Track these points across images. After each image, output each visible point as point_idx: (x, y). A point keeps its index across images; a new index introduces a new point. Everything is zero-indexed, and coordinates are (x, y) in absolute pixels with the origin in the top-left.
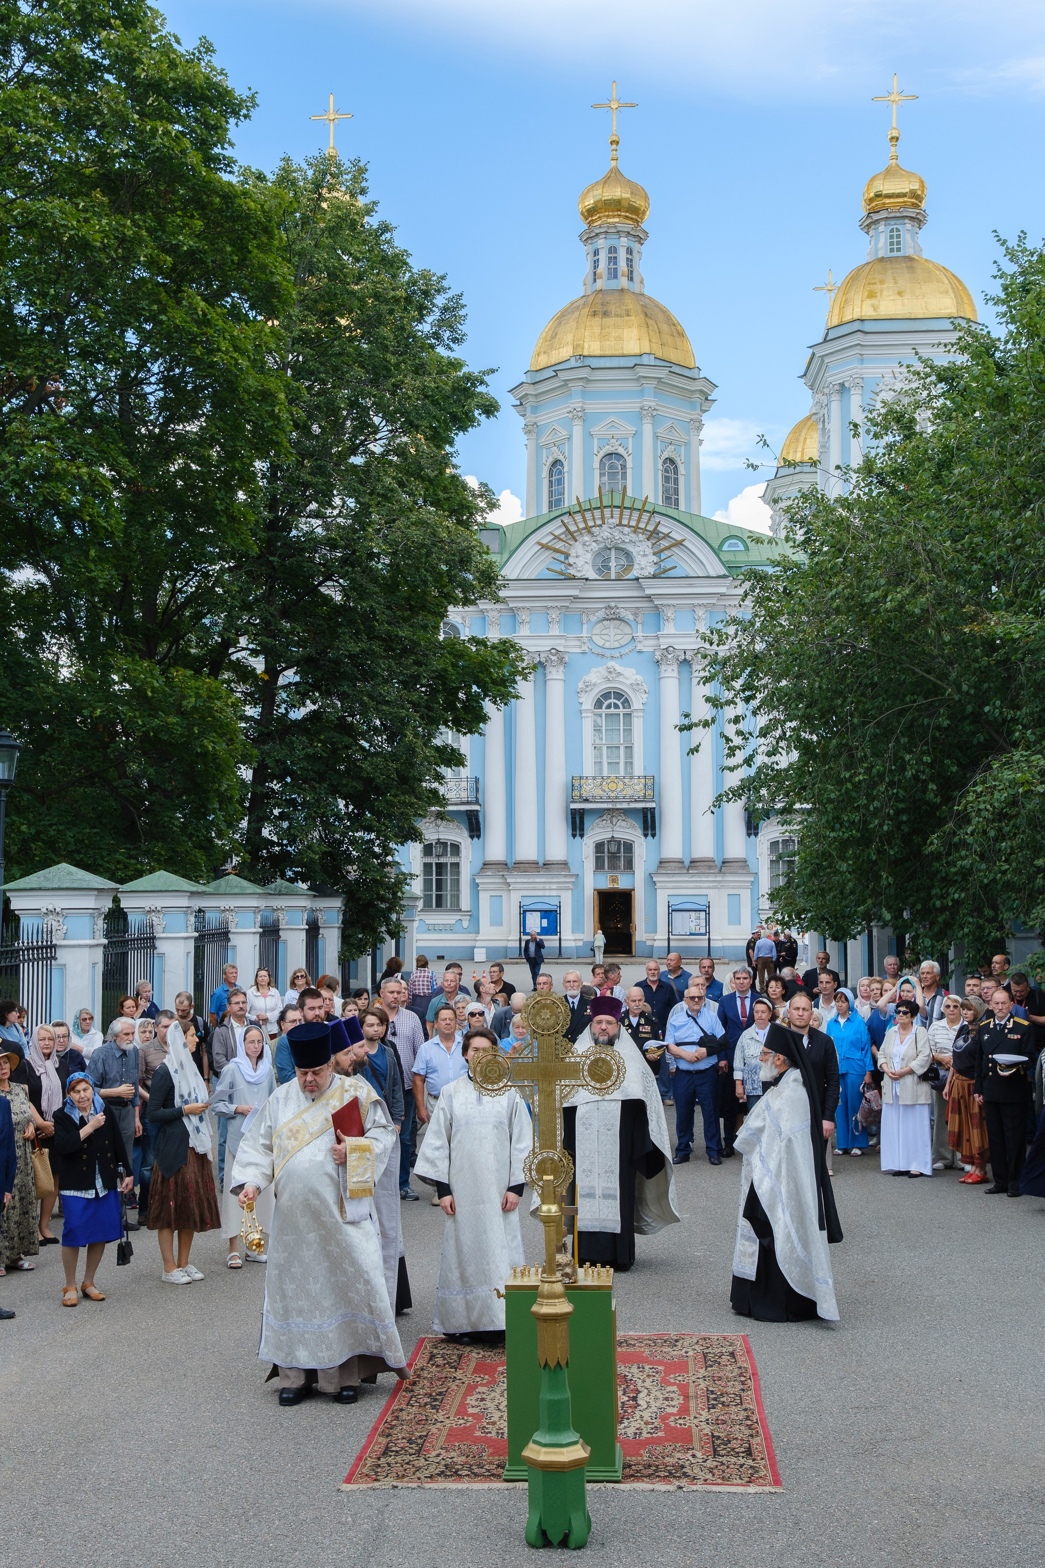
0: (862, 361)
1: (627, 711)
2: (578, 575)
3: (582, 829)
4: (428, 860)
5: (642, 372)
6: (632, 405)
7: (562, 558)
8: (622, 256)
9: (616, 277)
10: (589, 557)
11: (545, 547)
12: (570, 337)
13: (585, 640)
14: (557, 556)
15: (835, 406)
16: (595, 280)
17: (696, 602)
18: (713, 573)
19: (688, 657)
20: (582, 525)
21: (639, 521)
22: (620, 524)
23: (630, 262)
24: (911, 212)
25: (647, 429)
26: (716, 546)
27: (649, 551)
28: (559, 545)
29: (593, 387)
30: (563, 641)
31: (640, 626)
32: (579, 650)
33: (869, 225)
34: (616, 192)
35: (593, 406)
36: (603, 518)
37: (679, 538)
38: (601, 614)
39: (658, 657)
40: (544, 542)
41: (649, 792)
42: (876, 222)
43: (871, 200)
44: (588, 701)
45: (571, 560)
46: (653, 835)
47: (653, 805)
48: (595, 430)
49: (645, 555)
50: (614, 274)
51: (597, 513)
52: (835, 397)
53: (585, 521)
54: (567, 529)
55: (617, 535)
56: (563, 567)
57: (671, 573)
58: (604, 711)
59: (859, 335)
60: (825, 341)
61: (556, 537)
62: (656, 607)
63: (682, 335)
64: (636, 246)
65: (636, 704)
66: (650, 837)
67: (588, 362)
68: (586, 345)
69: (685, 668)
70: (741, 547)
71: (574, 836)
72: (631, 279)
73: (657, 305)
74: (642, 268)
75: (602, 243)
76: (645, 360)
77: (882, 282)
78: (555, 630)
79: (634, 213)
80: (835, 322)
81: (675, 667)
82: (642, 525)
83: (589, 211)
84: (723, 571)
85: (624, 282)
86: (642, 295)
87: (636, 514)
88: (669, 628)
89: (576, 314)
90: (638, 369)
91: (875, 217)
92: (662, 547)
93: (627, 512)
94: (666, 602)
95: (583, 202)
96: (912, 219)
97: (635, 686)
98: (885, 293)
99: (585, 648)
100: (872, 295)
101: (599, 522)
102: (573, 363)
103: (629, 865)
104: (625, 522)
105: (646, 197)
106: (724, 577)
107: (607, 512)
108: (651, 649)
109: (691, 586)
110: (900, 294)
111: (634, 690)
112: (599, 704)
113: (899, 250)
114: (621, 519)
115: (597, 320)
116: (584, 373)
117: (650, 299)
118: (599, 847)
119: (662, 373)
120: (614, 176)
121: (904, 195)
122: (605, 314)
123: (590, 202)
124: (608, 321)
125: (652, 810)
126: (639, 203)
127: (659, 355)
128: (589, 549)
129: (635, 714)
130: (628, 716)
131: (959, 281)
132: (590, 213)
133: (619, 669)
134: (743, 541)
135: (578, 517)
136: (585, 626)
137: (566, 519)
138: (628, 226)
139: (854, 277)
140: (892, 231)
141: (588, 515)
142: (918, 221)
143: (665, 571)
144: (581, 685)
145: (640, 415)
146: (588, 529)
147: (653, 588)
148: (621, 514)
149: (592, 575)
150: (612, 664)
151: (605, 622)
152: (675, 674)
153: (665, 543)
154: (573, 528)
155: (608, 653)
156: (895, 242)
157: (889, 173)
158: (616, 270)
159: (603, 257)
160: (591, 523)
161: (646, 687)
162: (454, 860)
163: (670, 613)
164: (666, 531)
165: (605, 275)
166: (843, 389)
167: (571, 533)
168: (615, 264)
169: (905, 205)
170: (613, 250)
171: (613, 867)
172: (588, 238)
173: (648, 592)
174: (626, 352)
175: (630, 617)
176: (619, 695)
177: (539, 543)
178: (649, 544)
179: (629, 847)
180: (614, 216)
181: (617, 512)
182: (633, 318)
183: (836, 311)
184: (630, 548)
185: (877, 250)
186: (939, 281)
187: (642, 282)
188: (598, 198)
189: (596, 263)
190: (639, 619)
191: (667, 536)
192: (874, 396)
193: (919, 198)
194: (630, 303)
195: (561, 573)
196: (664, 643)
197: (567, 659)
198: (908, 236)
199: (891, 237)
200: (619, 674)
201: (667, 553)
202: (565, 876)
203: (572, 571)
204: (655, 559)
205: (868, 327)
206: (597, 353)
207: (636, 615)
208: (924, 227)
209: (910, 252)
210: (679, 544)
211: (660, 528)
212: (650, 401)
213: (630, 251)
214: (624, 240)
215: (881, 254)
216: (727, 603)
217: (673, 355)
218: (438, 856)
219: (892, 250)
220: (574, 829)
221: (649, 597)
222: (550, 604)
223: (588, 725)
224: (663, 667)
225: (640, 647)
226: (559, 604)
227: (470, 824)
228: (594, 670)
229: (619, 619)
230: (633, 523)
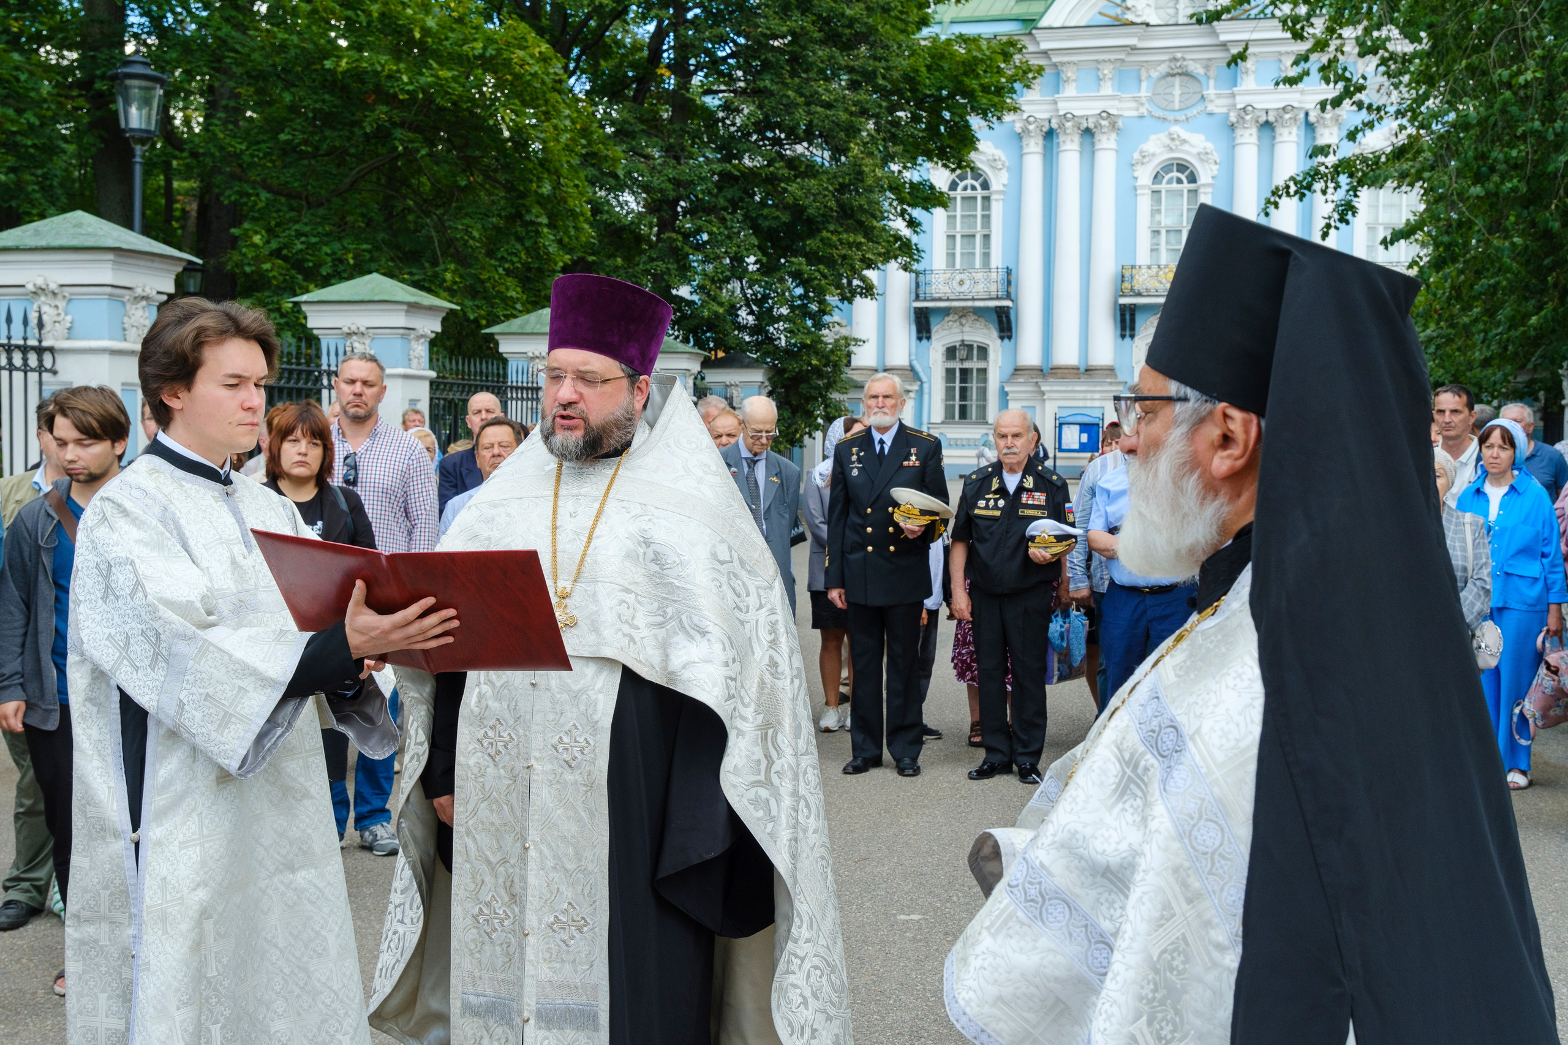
1: (1192, 186)
2: (1138, 20)
3: (1133, 329)
4: (951, 365)
7: (1118, 1)
13: (1144, 100)
17: (1283, 49)
19: (1271, 119)
30: (1116, 103)
31: (1212, 82)
32: (1136, 113)
38: (1164, 69)
39: (1233, 118)
44: (1144, 176)
45: (1130, 4)
56: (1119, 11)
58: (1163, 186)
65: (1204, 177)
69: (1267, 133)
71: (1123, 336)
78: (1107, 89)
81: (1254, 131)
88: (1248, 83)
97: (1203, 156)
99: (1143, 110)
108: (1225, 110)
109: (1276, 29)
111: (1202, 160)
112: (1157, 178)
129: (1202, 190)
130: (1193, 192)
133: (1184, 135)
136: (1144, 84)
143: (1246, 12)
144: (1136, 156)
147: (1229, 33)
149: (1155, 19)
150: (1176, 129)
151: (1170, 79)
152: (1254, 139)
155: (1170, 116)
161: (1216, 156)
162: (982, 365)
163: (1249, 63)
173: (1223, 37)
175: (1198, 69)
176: (1182, 167)
190: (1212, 73)
195: (1117, 19)
196: (1241, 102)
197: (1120, 123)
200: (1184, 141)
202: (1111, 383)
203: (1130, 17)
207: (1207, 67)
218: (962, 360)
220: (1123, 328)
221: (1225, 45)
222: (1101, 57)
223: (1144, 203)
224: (1239, 132)
225: (1211, 108)
226: (1113, 57)
227: (1000, 322)
228: (1153, 137)
229: (1186, 74)
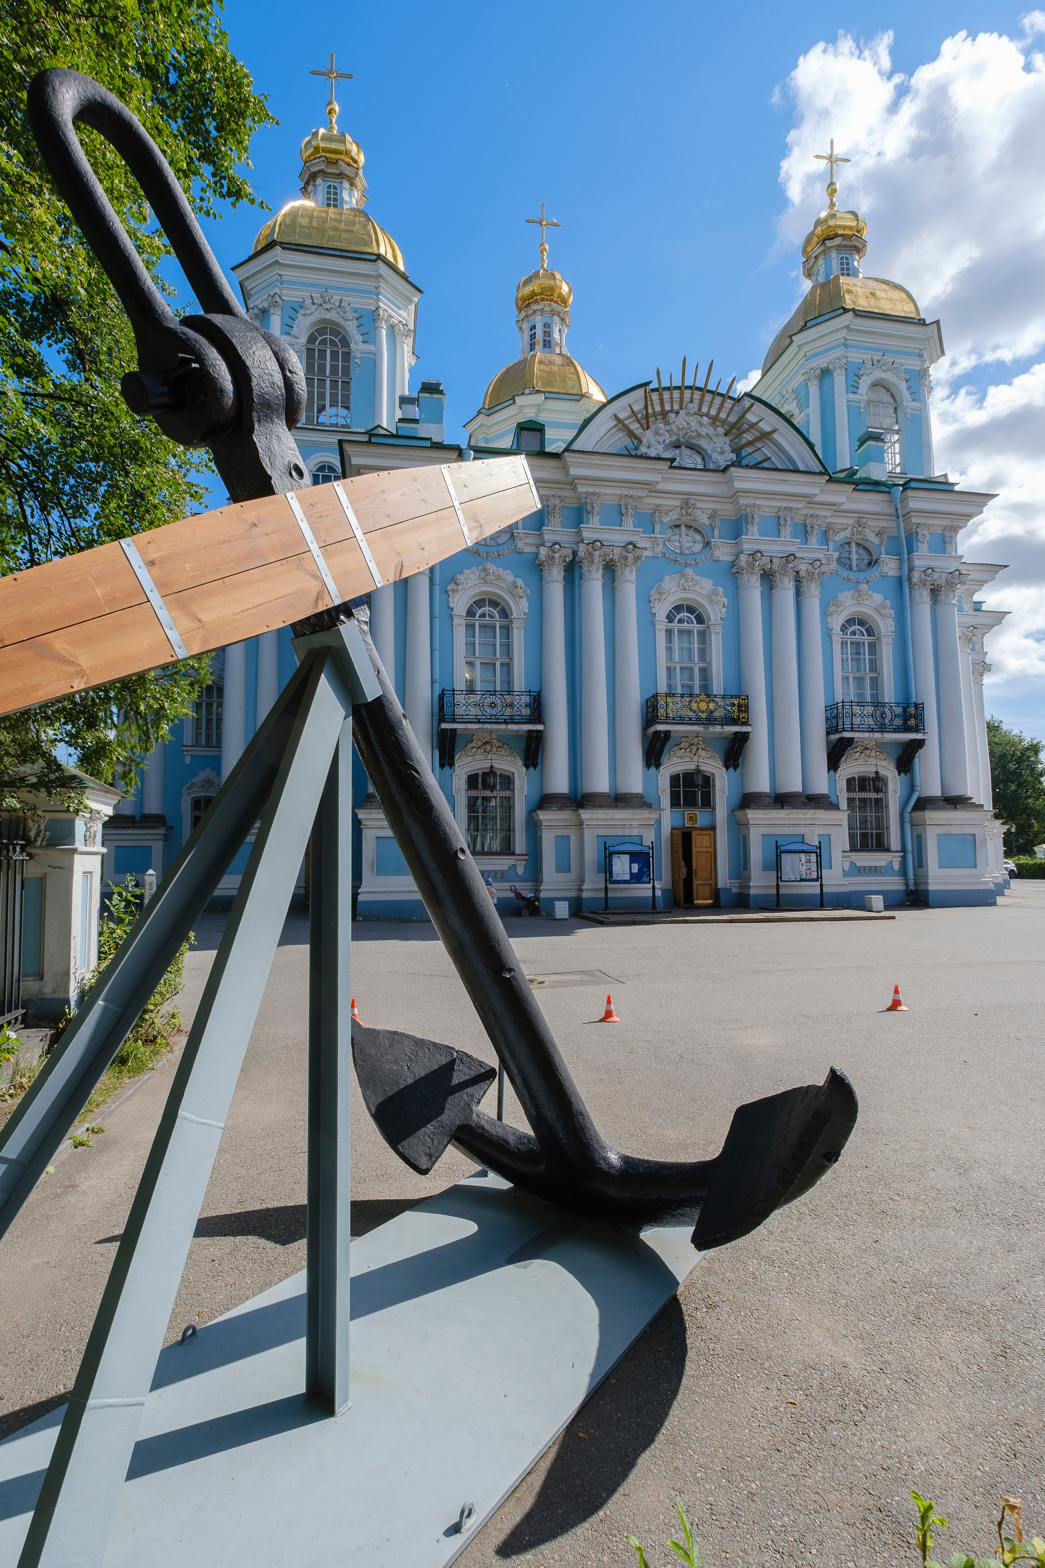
0: (846, 346)
1: (702, 626)
3: (658, 759)
4: (473, 793)
13: (660, 541)
17: (782, 505)
19: (775, 566)
20: (657, 408)
21: (720, 410)
22: (699, 412)
28: (635, 427)
30: (638, 538)
31: (715, 533)
32: (652, 553)
36: (681, 402)
37: (768, 429)
38: (674, 514)
39: (742, 564)
40: (621, 416)
41: (743, 714)
44: (660, 614)
45: (643, 450)
46: (735, 768)
47: (742, 730)
49: (723, 452)
50: (548, 344)
51: (676, 394)
53: (663, 402)
54: (645, 407)
55: (694, 426)
57: (765, 465)
58: (675, 625)
61: (634, 412)
62: (739, 507)
65: (714, 618)
66: (731, 770)
69: (768, 584)
71: (649, 766)
75: (538, 318)
78: (631, 523)
81: (758, 578)
82: (723, 415)
87: (718, 400)
88: (752, 533)
92: (744, 441)
93: (710, 395)
94: (751, 502)
99: (658, 551)
103: (708, 802)
104: (704, 410)
107: (687, 394)
108: (731, 557)
109: (784, 482)
111: (710, 602)
112: (671, 616)
114: (701, 405)
118: (675, 780)
125: (740, 736)
128: (661, 439)
129: (711, 630)
130: (703, 631)
133: (695, 578)
135: (655, 396)
136: (658, 526)
141: (666, 395)
144: (653, 593)
146: (663, 415)
148: (703, 397)
150: (687, 571)
152: (757, 586)
153: (748, 437)
154: (649, 409)
155: (683, 558)
158: (551, 340)
159: (540, 329)
160: (667, 407)
161: (724, 601)
162: (507, 794)
163: (756, 514)
164: (753, 420)
165: (541, 345)
166: (825, 373)
167: (647, 415)
168: (549, 336)
169: (851, 237)
170: (547, 325)
171: (690, 802)
172: (527, 314)
173: (737, 485)
175: (705, 519)
176: (693, 608)
177: (616, 416)
178: (727, 439)
179: (708, 781)
180: (548, 300)
184: (704, 444)
189: (532, 337)
190: (718, 522)
191: (753, 426)
193: (860, 232)
196: (748, 549)
197: (640, 558)
199: (842, 263)
200: (695, 584)
201: (749, 450)
204: (734, 457)
207: (714, 517)
210: (766, 436)
214: (556, 319)
216: (810, 512)
218: (485, 788)
220: (649, 757)
221: (733, 496)
222: (625, 492)
223: (662, 639)
224: (744, 578)
225: (717, 555)
226: (635, 493)
227: (528, 747)
228: (668, 577)
229: (692, 523)
230: (713, 412)
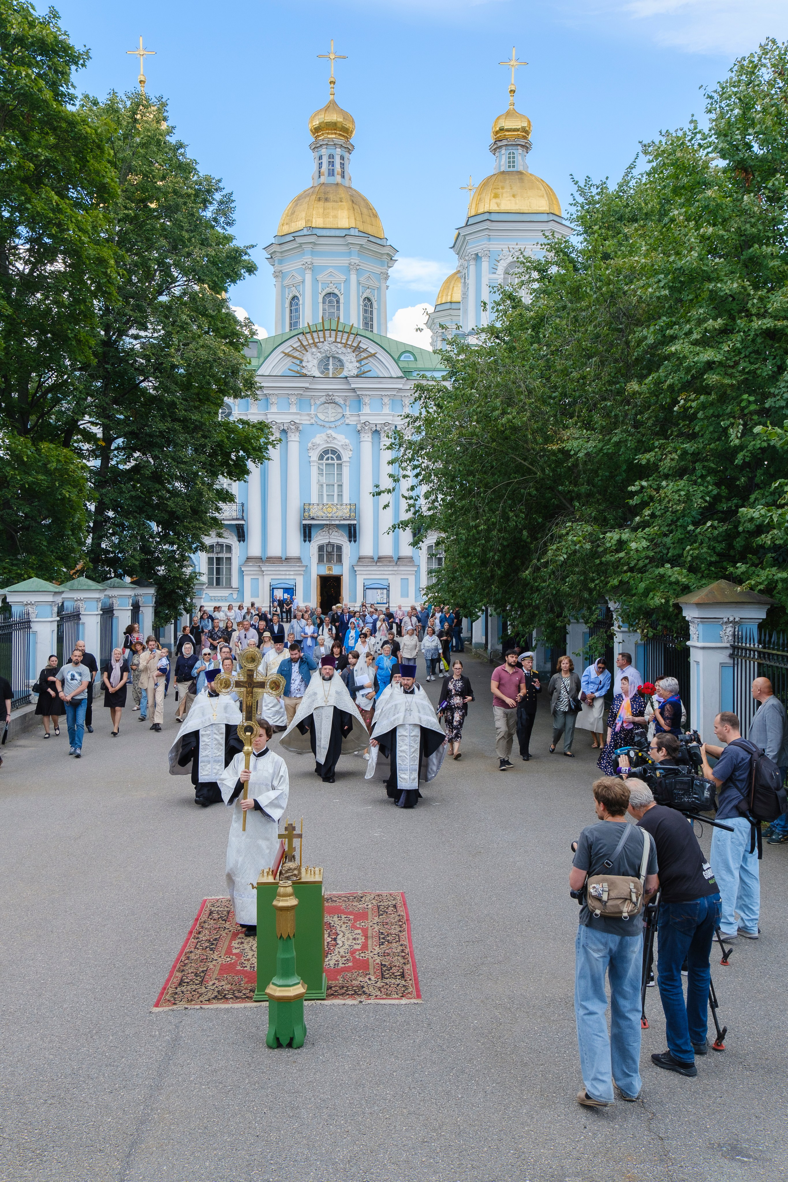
0: (489, 240)
1: (339, 462)
2: (309, 374)
3: (310, 537)
4: (211, 555)
5: (350, 240)
6: (344, 262)
7: (298, 362)
8: (337, 161)
9: (333, 175)
10: (315, 362)
11: (287, 355)
12: (303, 215)
13: (313, 416)
14: (295, 361)
15: (472, 268)
16: (320, 177)
17: (383, 393)
18: (394, 375)
19: (378, 429)
20: (311, 341)
21: (347, 340)
22: (336, 342)
23: (342, 165)
24: (522, 142)
25: (353, 278)
26: (396, 357)
27: (354, 359)
28: (296, 354)
29: (318, 248)
30: (298, 417)
31: (348, 408)
32: (309, 423)
33: (495, 149)
34: (333, 117)
35: (318, 261)
36: (324, 337)
37: (373, 352)
38: (323, 399)
39: (359, 428)
40: (287, 351)
41: (353, 514)
42: (500, 147)
43: (497, 132)
44: (314, 456)
45: (304, 364)
46: (355, 541)
47: (355, 522)
48: (320, 277)
49: (351, 362)
50: (331, 173)
51: (321, 334)
52: (472, 263)
53: (313, 339)
54: (302, 344)
55: (333, 348)
56: (299, 368)
57: (368, 374)
58: (324, 461)
59: (488, 223)
60: (467, 225)
61: (294, 349)
62: (358, 396)
63: (375, 216)
64: (346, 155)
65: (345, 458)
66: (353, 542)
67: (315, 231)
68: (314, 220)
69: (376, 435)
70: (412, 359)
71: (305, 541)
72: (343, 177)
73: (360, 196)
74: (350, 169)
75: (324, 151)
76: (352, 232)
77: (503, 188)
78: (294, 409)
79: (345, 132)
80: (473, 213)
81: (370, 435)
82: (349, 343)
83: (315, 129)
84: (400, 374)
85: (338, 179)
86: (350, 188)
87: (346, 335)
88: (366, 410)
89: (307, 199)
90: (347, 238)
91: (499, 144)
92: (362, 357)
93: (340, 334)
94: (364, 393)
95: (311, 122)
96: (522, 146)
97: (344, 446)
98: (505, 195)
99: (313, 421)
100: (496, 196)
101: (322, 340)
102: (305, 232)
103: (340, 559)
104: (339, 340)
105: (353, 122)
106: (401, 378)
107: (327, 333)
108: (355, 423)
109: (380, 383)
110: (514, 196)
111: (344, 449)
112: (321, 458)
113: (514, 166)
114: (336, 338)
115: (321, 203)
116: (312, 239)
117: (355, 191)
118: (321, 548)
119: (363, 241)
120: (332, 106)
121: (518, 130)
122: (327, 200)
123: (316, 123)
124: (329, 205)
125: (355, 525)
126: (348, 125)
127: (361, 229)
128: (315, 357)
129: (344, 464)
130: (340, 465)
131: (551, 189)
132: (317, 130)
133: (334, 435)
134: (414, 355)
135: (309, 336)
136: (313, 407)
137: (301, 337)
138: (341, 141)
139: (485, 183)
140: (510, 154)
141: (315, 335)
142: (526, 148)
143: (364, 373)
145: (348, 269)
146: (315, 344)
147: (356, 384)
148: (336, 335)
149: (317, 374)
150: (330, 432)
151: (326, 405)
152: (370, 439)
153: (364, 355)
154: (305, 343)
155: (327, 425)
156: (511, 162)
157: (509, 114)
158: (333, 170)
159: (325, 160)
160: (317, 340)
161: (351, 447)
162: (228, 555)
163: (367, 400)
164: (365, 347)
165: (326, 174)
166: (477, 257)
167: (304, 346)
168: (333, 166)
169: (518, 137)
170: (331, 156)
171: (329, 561)
172: (315, 147)
173: (353, 386)
174: (339, 226)
175: (340, 401)
176: (334, 452)
177: (283, 352)
178: (354, 355)
179: (339, 548)
180: (332, 134)
181: (333, 333)
182: (344, 203)
183: (474, 206)
184: (342, 357)
185: (500, 166)
186: (539, 189)
187: (350, 179)
188: (321, 121)
189: (320, 164)
190: (347, 403)
191: (365, 350)
192: (496, 263)
193: (527, 132)
194: (342, 194)
195: (298, 372)
196: (363, 419)
197: (301, 428)
198: (520, 158)
199: (509, 158)
200: (334, 438)
201: (366, 361)
202: (299, 566)
203: (305, 371)
204: (358, 365)
205: (493, 217)
206: (321, 226)
207: (345, 400)
208: (530, 152)
209: (521, 168)
210: (373, 355)
211: (361, 345)
212: (355, 260)
213: (342, 158)
214: (338, 150)
215: (503, 169)
216: (403, 394)
217: (370, 230)
218: (217, 553)
219: (509, 167)
220: (305, 537)
221: (354, 390)
222: (290, 392)
223: (314, 470)
224: (362, 435)
225: (347, 421)
226: (296, 392)
227: (238, 533)
228: (318, 435)
229: (334, 403)
230: (344, 341)
